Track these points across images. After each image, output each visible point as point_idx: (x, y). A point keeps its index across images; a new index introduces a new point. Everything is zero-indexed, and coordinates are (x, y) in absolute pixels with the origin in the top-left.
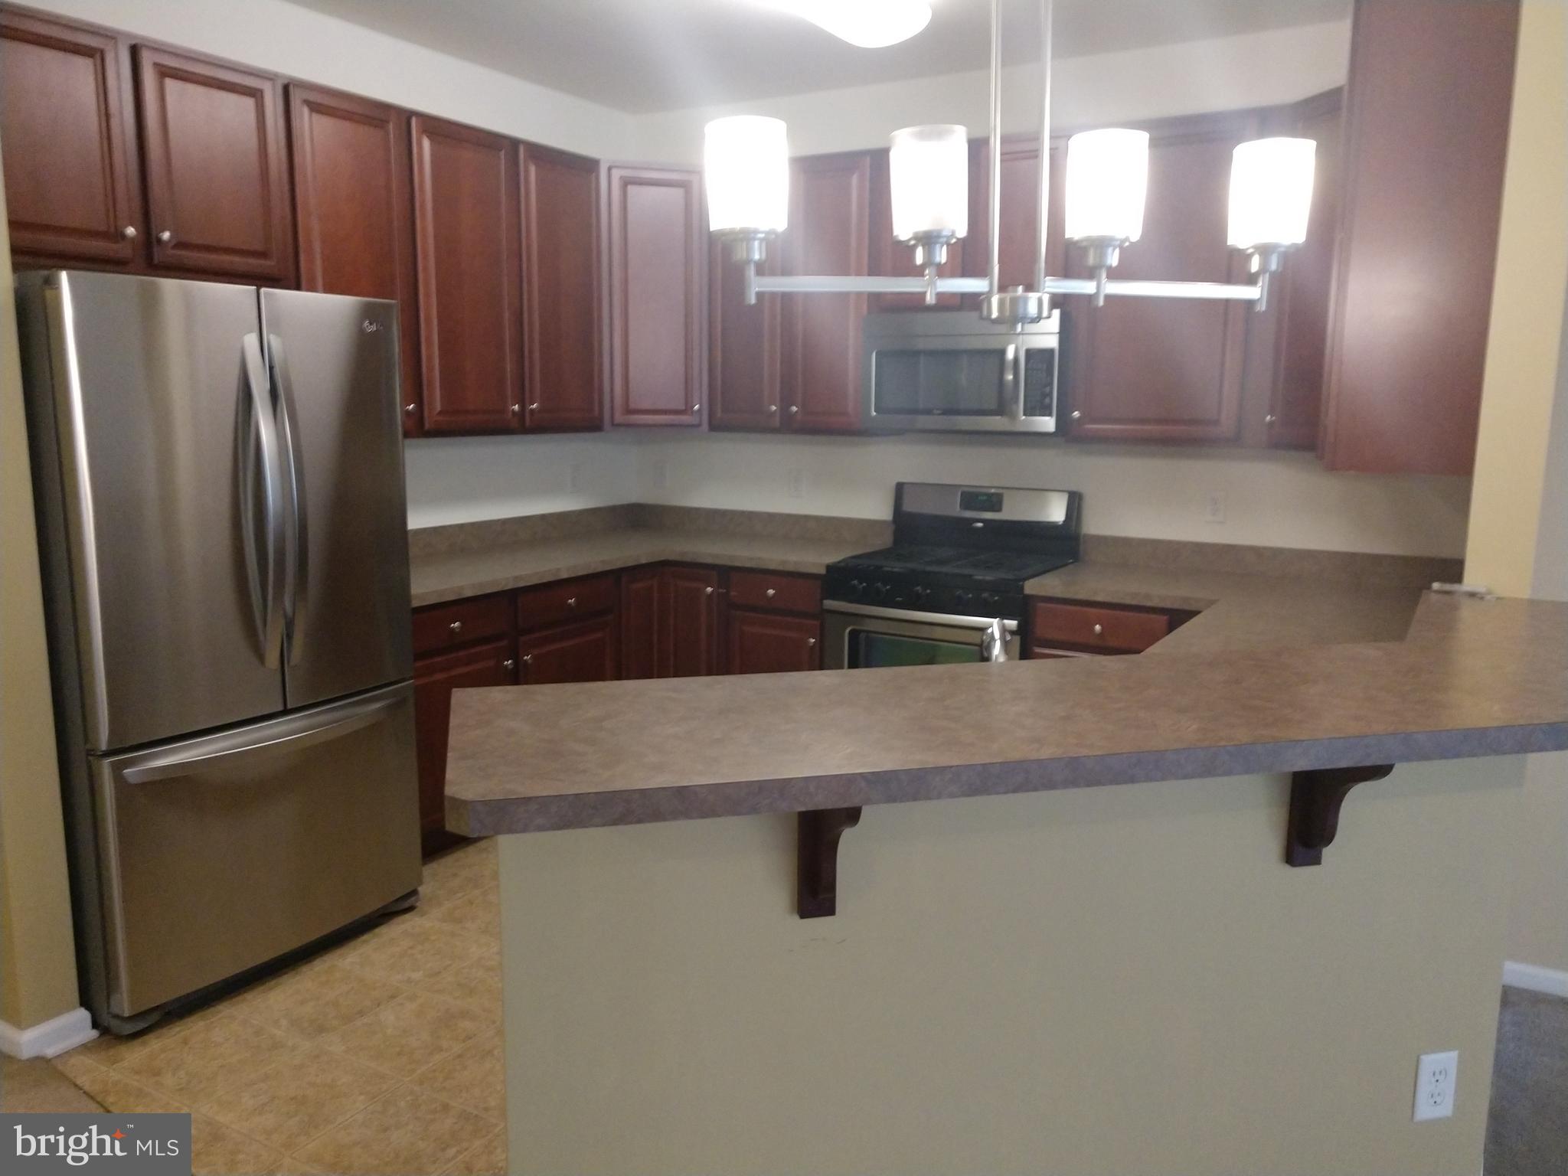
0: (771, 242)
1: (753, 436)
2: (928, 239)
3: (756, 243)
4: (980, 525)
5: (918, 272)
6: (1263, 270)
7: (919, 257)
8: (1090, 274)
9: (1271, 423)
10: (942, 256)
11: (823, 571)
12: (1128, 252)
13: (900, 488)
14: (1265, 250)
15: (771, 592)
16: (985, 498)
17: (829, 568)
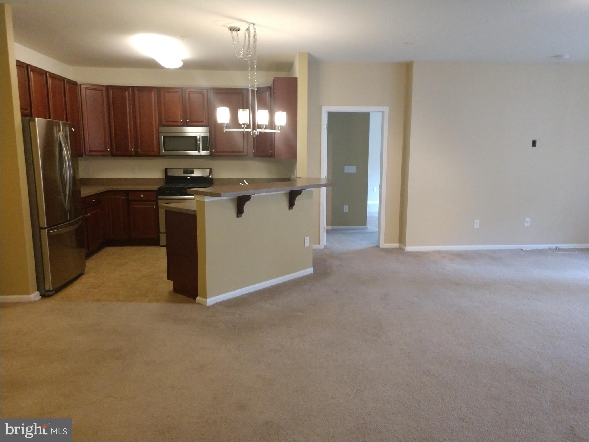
0: (227, 124)
1: (125, 157)
2: (244, 124)
3: (225, 124)
4: (189, 177)
5: (243, 128)
6: (280, 129)
7: (243, 126)
8: (261, 129)
9: (254, 152)
10: (246, 126)
11: (157, 190)
12: (266, 126)
13: (166, 170)
14: (281, 126)
15: (142, 196)
16: (189, 171)
17: (158, 189)
